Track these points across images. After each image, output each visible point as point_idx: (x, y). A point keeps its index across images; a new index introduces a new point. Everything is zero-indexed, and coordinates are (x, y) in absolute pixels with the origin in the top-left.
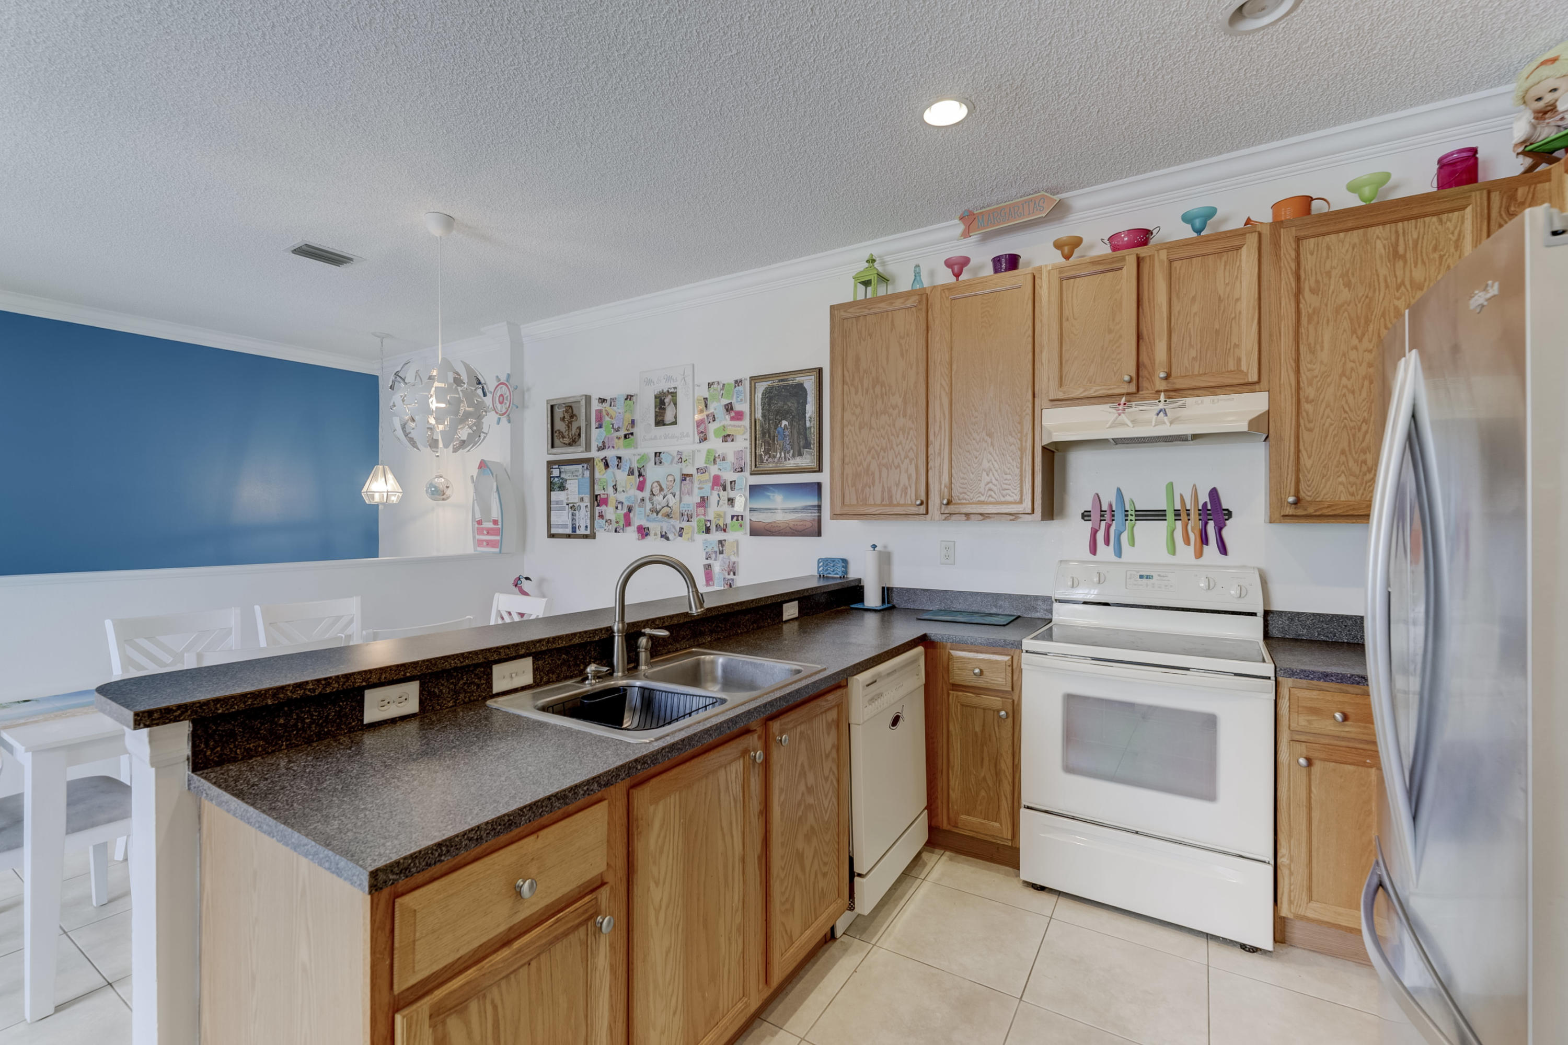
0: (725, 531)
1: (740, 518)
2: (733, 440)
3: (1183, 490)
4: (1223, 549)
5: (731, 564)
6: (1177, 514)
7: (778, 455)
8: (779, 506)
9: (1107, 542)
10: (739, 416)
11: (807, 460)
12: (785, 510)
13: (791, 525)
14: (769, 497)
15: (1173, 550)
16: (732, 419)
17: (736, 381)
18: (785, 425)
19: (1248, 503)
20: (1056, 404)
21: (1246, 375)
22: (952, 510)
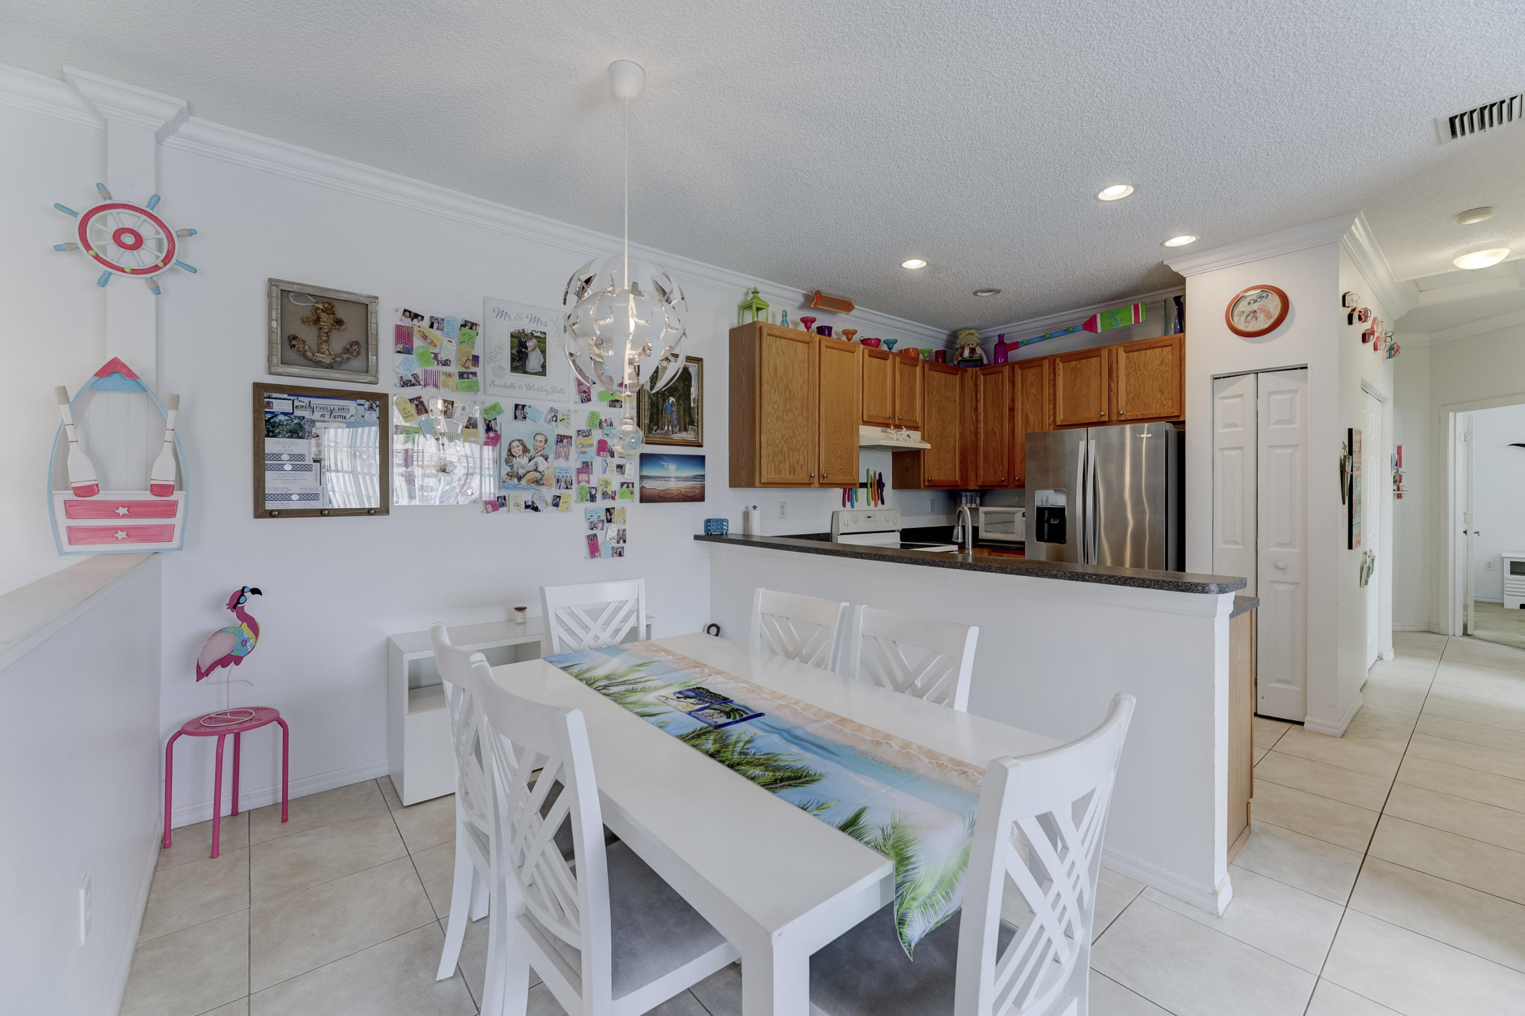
0: (613, 498)
1: (630, 486)
2: (621, 406)
3: (871, 472)
5: (621, 532)
6: (871, 484)
7: (666, 428)
8: (672, 475)
9: (849, 500)
11: (689, 436)
12: (677, 478)
13: (683, 491)
14: (662, 465)
15: (869, 504)
18: (673, 402)
19: (888, 480)
20: (865, 423)
21: (918, 423)
22: (826, 481)
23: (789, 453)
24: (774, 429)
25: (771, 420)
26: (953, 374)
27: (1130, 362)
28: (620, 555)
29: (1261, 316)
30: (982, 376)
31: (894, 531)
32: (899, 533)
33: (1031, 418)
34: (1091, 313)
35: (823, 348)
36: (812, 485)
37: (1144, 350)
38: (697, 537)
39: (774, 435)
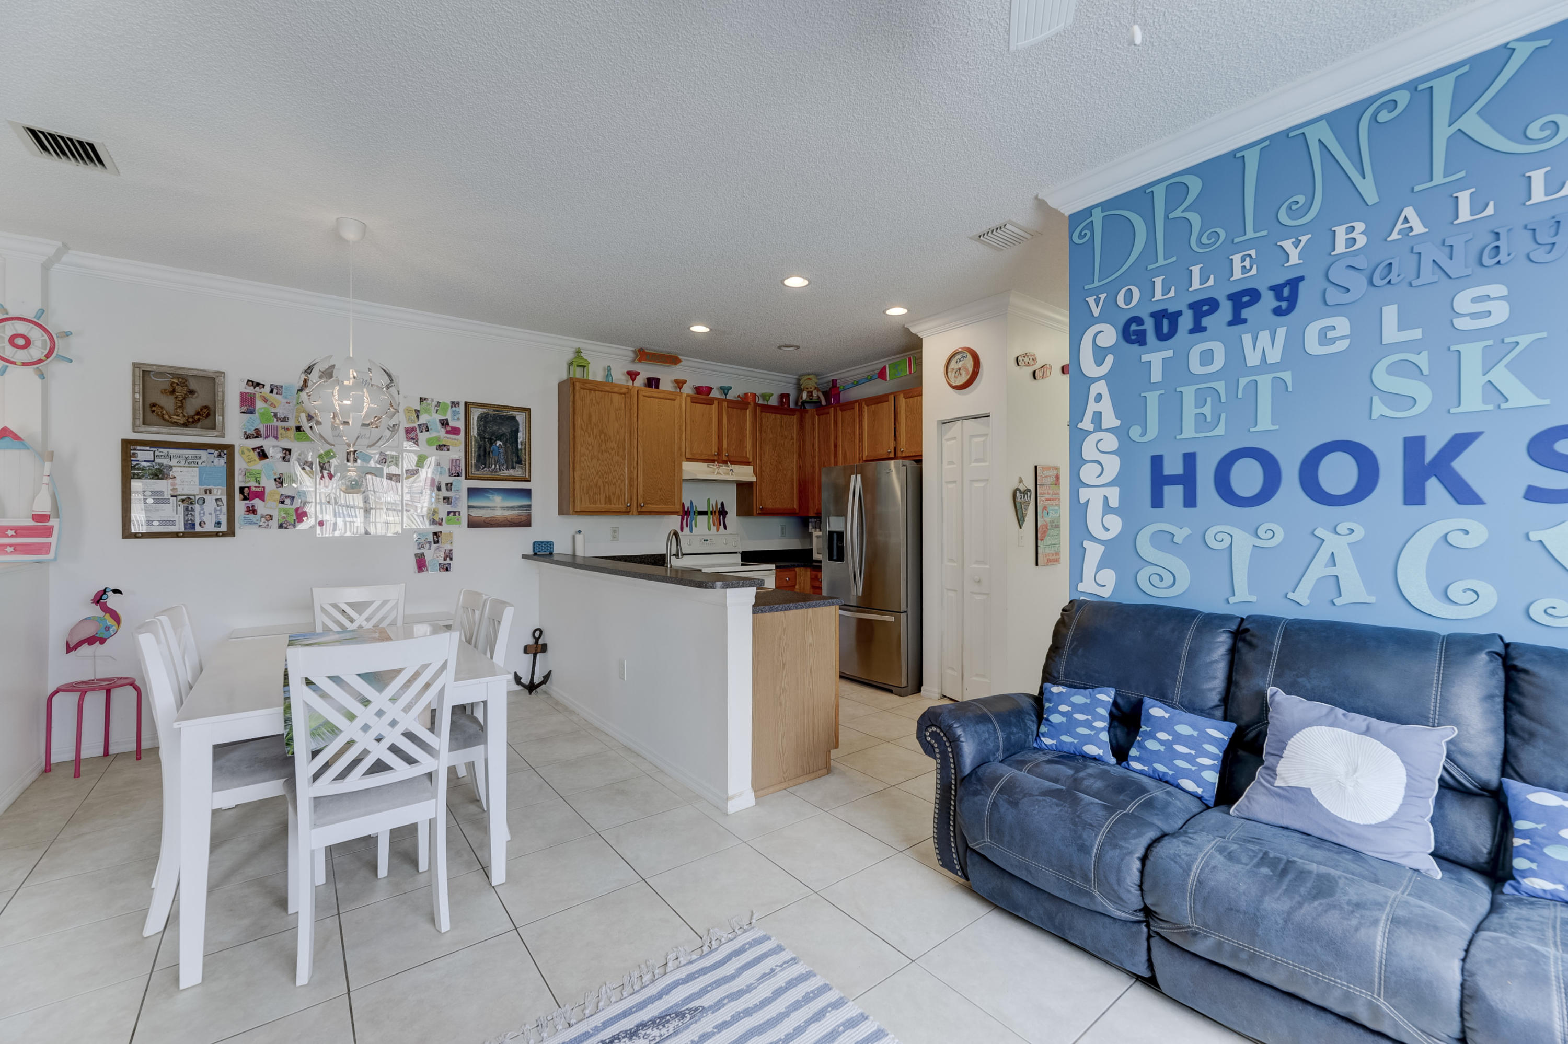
0: (440, 524)
1: (457, 514)
2: (449, 450)
3: (713, 502)
4: (725, 528)
5: (448, 552)
6: (712, 512)
7: (493, 466)
8: (498, 505)
9: (687, 526)
10: (456, 431)
11: (517, 472)
12: (503, 508)
13: (509, 518)
14: (488, 497)
15: (709, 529)
16: (447, 432)
17: (453, 403)
18: (500, 445)
19: (732, 508)
20: (688, 460)
21: (749, 459)
22: (644, 509)
23: (604, 486)
24: (588, 466)
25: (585, 459)
26: (790, 415)
27: (908, 406)
28: (447, 570)
29: (963, 372)
30: (817, 417)
31: (736, 553)
32: (740, 555)
33: (848, 454)
34: (882, 366)
35: (641, 398)
36: (631, 513)
37: (916, 396)
38: (524, 557)
39: (588, 472)
